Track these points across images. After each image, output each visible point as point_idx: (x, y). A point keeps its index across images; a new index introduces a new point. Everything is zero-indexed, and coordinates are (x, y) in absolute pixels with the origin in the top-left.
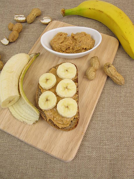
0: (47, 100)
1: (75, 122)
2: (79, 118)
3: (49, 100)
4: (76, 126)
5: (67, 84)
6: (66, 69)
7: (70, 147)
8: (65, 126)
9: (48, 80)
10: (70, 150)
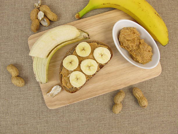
0: (71, 62)
1: (74, 90)
2: (79, 90)
3: (72, 64)
4: (73, 92)
5: (92, 65)
6: (103, 54)
7: (56, 103)
8: (66, 87)
9: (84, 50)
10: (55, 104)
